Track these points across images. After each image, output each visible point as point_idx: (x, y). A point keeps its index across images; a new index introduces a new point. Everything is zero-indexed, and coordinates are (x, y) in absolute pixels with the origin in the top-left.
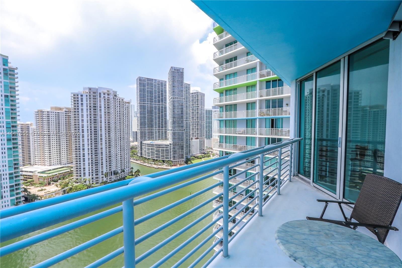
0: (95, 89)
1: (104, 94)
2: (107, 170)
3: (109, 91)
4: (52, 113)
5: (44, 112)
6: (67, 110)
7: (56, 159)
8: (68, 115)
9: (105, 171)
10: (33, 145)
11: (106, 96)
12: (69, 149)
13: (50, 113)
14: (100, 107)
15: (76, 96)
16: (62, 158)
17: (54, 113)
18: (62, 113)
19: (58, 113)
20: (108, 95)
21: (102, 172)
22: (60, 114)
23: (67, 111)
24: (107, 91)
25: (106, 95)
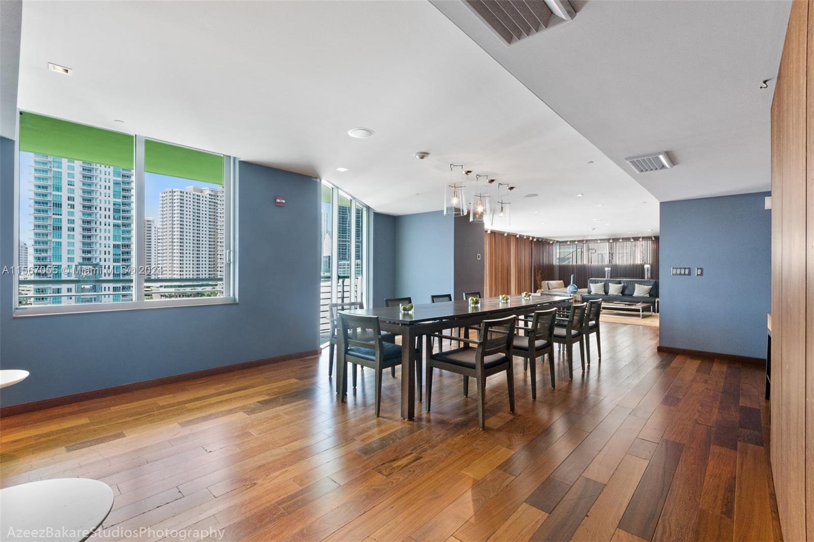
5: (175, 192)
6: (213, 193)
8: (214, 202)
10: (155, 245)
12: (213, 266)
17: (192, 196)
18: (204, 197)
19: (198, 196)
22: (201, 198)
23: (212, 195)
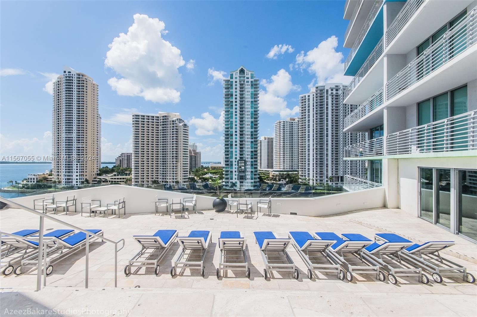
0: (322, 87)
1: (332, 90)
2: (332, 174)
3: (338, 86)
4: (287, 123)
7: (289, 164)
9: (330, 175)
11: (334, 92)
13: (286, 123)
14: (327, 105)
15: (304, 97)
16: (293, 164)
17: (289, 123)
19: (292, 122)
20: (337, 90)
21: (327, 175)
22: (294, 124)
24: (336, 86)
25: (334, 90)
